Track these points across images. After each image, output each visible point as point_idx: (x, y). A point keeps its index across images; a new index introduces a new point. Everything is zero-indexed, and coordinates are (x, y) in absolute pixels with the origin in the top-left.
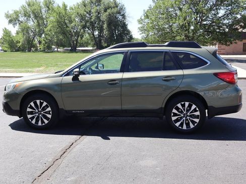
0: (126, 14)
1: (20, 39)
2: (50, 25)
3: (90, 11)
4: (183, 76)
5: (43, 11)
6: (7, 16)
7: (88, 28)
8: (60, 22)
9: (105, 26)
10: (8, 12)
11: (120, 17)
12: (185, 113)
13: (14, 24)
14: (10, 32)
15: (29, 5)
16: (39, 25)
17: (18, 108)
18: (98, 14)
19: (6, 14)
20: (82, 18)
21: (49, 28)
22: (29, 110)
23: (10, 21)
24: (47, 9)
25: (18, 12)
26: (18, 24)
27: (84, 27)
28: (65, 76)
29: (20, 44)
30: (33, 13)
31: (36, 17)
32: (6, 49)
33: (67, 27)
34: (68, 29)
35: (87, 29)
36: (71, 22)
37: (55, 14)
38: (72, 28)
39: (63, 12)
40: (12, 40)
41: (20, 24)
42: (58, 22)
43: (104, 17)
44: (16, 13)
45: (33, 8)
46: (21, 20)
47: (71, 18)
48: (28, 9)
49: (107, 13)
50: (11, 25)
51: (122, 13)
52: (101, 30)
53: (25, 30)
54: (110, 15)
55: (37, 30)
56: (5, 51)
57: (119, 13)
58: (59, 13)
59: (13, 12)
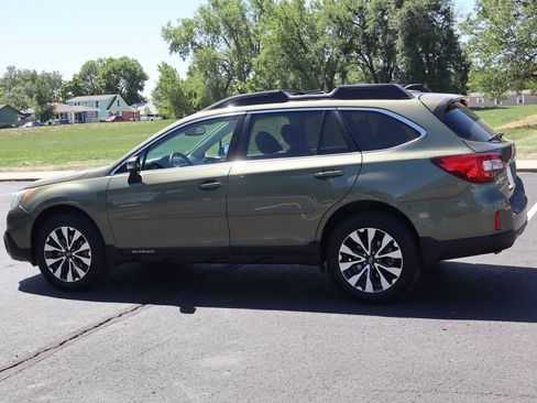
0: (454, 10)
1: (197, 88)
2: (266, 50)
3: (361, 8)
4: (361, 167)
5: (250, 15)
6: (167, 34)
7: (358, 52)
8: (288, 41)
9: (399, 43)
10: (169, 24)
11: (440, 19)
12: (369, 253)
13: (184, 53)
14: (174, 72)
15: (216, 5)
16: (239, 51)
17: (28, 245)
18: (383, 14)
19: (163, 30)
20: (343, 26)
21: (262, 56)
22: (48, 248)
23: (174, 47)
24: (259, 10)
25: (191, 22)
26: (191, 52)
27: (347, 49)
28: (117, 172)
29: (199, 98)
30: (226, 23)
31: (232, 32)
32: (166, 112)
33: (306, 51)
34: (308, 56)
35: (354, 54)
36: (314, 38)
37: (275, 23)
38: (317, 54)
39: (296, 15)
40: (180, 90)
41: (195, 51)
42: (283, 40)
43: (395, 20)
44: (187, 25)
45: (225, 11)
46: (198, 42)
47: (313, 28)
48: (214, 14)
49: (404, 10)
50: (176, 55)
51: (443, 8)
52: (390, 54)
53: (208, 65)
54: (410, 13)
55: (236, 63)
56: (164, 118)
57: (436, 8)
58: (287, 18)
59: (180, 24)
